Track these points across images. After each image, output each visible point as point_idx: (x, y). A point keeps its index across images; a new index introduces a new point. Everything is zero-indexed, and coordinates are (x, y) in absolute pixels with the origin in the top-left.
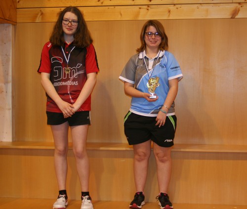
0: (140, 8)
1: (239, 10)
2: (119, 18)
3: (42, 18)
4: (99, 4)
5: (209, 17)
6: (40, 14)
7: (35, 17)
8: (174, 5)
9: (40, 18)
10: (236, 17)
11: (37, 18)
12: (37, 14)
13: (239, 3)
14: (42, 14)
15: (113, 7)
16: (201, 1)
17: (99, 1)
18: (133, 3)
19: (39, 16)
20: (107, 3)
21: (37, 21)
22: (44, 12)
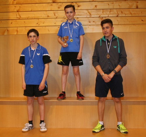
2: (48, 32)
3: (8, 33)
4: (37, 25)
5: (94, 32)
6: (7, 31)
7: (4, 32)
9: (7, 33)
12: (5, 31)
14: (8, 31)
15: (44, 27)
16: (90, 24)
17: (37, 24)
18: (55, 25)
19: (6, 32)
20: (42, 24)
21: (5, 34)
22: (9, 30)
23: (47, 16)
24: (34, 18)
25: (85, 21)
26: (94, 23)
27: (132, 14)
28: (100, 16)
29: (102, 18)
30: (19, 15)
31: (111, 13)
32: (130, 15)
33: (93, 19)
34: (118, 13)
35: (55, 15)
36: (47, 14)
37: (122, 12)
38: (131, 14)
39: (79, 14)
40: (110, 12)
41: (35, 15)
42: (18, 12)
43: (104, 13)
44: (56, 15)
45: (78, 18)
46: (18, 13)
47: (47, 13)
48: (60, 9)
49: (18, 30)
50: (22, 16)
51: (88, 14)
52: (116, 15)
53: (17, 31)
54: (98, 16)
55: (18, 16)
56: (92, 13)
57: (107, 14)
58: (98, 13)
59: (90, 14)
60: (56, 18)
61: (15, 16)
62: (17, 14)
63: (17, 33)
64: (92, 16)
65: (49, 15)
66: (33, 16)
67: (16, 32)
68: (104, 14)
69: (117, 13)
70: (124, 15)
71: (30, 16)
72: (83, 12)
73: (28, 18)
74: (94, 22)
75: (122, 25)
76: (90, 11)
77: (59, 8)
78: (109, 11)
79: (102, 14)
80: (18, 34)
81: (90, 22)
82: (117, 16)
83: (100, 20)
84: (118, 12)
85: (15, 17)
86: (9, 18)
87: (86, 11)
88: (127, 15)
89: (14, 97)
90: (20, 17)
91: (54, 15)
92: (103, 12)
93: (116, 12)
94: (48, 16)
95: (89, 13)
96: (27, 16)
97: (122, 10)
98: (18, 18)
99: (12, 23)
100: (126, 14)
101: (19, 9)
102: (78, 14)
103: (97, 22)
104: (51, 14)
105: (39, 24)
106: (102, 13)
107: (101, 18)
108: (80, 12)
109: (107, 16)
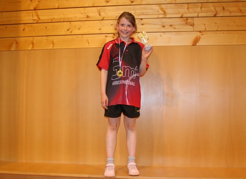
0: (106, 36)
1: (200, 38)
2: (86, 46)
3: (17, 47)
4: (68, 33)
5: (171, 44)
6: (15, 43)
7: (11, 46)
9: (15, 47)
10: (197, 44)
11: (13, 47)
12: (13, 43)
13: (200, 32)
14: (17, 43)
15: (81, 36)
16: (163, 30)
17: (68, 30)
18: (99, 32)
20: (76, 32)
21: (12, 49)
22: (18, 41)
23: (86, 16)
24: (62, 20)
25: (155, 25)
26: (171, 28)
27: (242, 13)
28: (182, 15)
29: (187, 19)
30: (37, 16)
31: (203, 9)
32: (239, 14)
33: (170, 20)
35: (100, 15)
36: (85, 13)
37: (223, 8)
38: (241, 11)
39: (144, 11)
40: (201, 8)
41: (64, 14)
42: (35, 10)
43: (190, 10)
44: (103, 14)
45: (141, 19)
46: (36, 13)
47: (86, 11)
48: (108, 4)
49: (34, 41)
50: (41, 18)
51: (161, 12)
52: (212, 14)
53: (33, 44)
54: (180, 15)
55: (35, 18)
56: (167, 11)
57: (196, 12)
58: (179, 10)
59: (165, 12)
60: (102, 19)
61: (31, 18)
62: (34, 14)
63: (33, 47)
64: (168, 16)
65: (90, 15)
66: (62, 16)
67: (31, 46)
68: (189, 12)
69: (214, 10)
70: (227, 14)
71: (56, 17)
72: (152, 9)
73: (53, 21)
74: (171, 26)
75: (223, 32)
76: (163, 6)
77: (107, 2)
78: (200, 6)
79: (187, 12)
81: (164, 27)
82: (215, 16)
83: (182, 23)
84: (217, 9)
85: (30, 20)
86: (20, 20)
87: (156, 7)
88: (232, 14)
89: (24, 161)
90: (39, 18)
91: (98, 14)
92: (188, 8)
93: (213, 8)
94: (88, 17)
95: (162, 9)
96: (51, 17)
97: (224, 5)
98: (35, 20)
99: (24, 30)
100: (231, 12)
101: (38, 5)
102: (143, 13)
103: (177, 27)
104: (93, 13)
105: (70, 30)
106: (186, 9)
107: (186, 18)
108: (145, 9)
109: (196, 15)
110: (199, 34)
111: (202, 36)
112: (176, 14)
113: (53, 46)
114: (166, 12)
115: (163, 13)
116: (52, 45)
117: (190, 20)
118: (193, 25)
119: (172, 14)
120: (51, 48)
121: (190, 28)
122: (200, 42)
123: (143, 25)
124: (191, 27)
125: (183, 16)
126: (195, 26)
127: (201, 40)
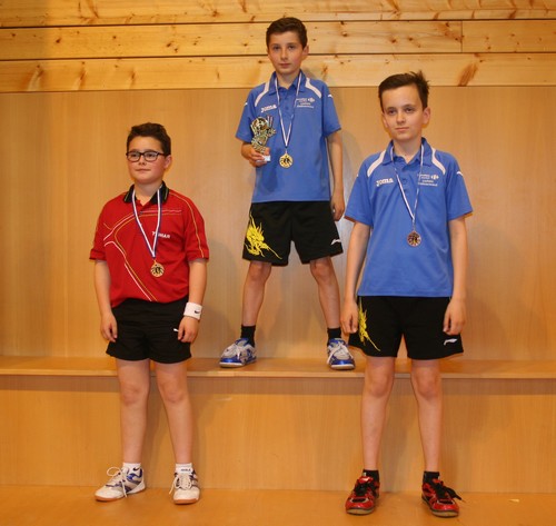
0: (260, 62)
1: (475, 70)
2: (213, 83)
3: (43, 83)
4: (170, 52)
6: (37, 73)
7: (26, 80)
8: (336, 55)
9: (38, 82)
10: (470, 84)
11: (31, 83)
12: (31, 74)
13: (477, 54)
14: (42, 73)
15: (200, 59)
16: (393, 48)
17: (169, 45)
18: (244, 50)
19: (34, 77)
20: (187, 49)
21: (30, 88)
22: (45, 69)
23: (211, 13)
24: (153, 21)
25: (374, 36)
26: (410, 44)
28: (437, 15)
29: (447, 25)
30: (92, 8)
31: (484, 2)
33: (408, 27)
34: (513, 4)
35: (244, 10)
36: (209, 5)
39: (348, 4)
41: (157, 7)
43: (456, 2)
44: (251, 7)
45: (342, 22)
46: (88, 1)
47: (211, 0)
49: (87, 72)
50: (102, 13)
51: (388, 6)
52: (506, 13)
53: (82, 76)
54: (431, 16)
55: (88, 13)
56: (402, 4)
57: (468, 9)
59: (396, 7)
60: (249, 20)
61: (77, 14)
62: (84, 4)
63: (82, 84)
64: (404, 16)
65: (220, 9)
66: (154, 11)
67: (78, 80)
68: (453, 9)
69: (509, 4)
70: (540, 14)
71: (138, 12)
73: (131, 22)
74: (411, 39)
75: (529, 56)
79: (448, 6)
80: (86, 88)
81: (394, 41)
82: (511, 18)
83: (436, 33)
84: (516, 2)
85: (72, 17)
86: (48, 18)
88: (550, 15)
89: (66, 355)
90: (96, 14)
91: (241, 8)
94: (216, 14)
95: (390, 0)
96: (127, 12)
98: (86, 19)
99: (58, 41)
100: (547, 10)
102: (346, 7)
103: (423, 42)
104: (228, 4)
105: (174, 46)
106: (446, 2)
107: (444, 23)
109: (467, 15)
110: (473, 60)
111: (481, 66)
112: (423, 11)
113: (133, 83)
114: (400, 7)
115: (391, 8)
116: (129, 80)
117: (454, 28)
118: (460, 39)
119: (413, 11)
120: (127, 87)
121: (454, 46)
122: (476, 78)
123: (345, 35)
124: (457, 44)
125: (439, 18)
126: (465, 40)
127: (478, 73)
